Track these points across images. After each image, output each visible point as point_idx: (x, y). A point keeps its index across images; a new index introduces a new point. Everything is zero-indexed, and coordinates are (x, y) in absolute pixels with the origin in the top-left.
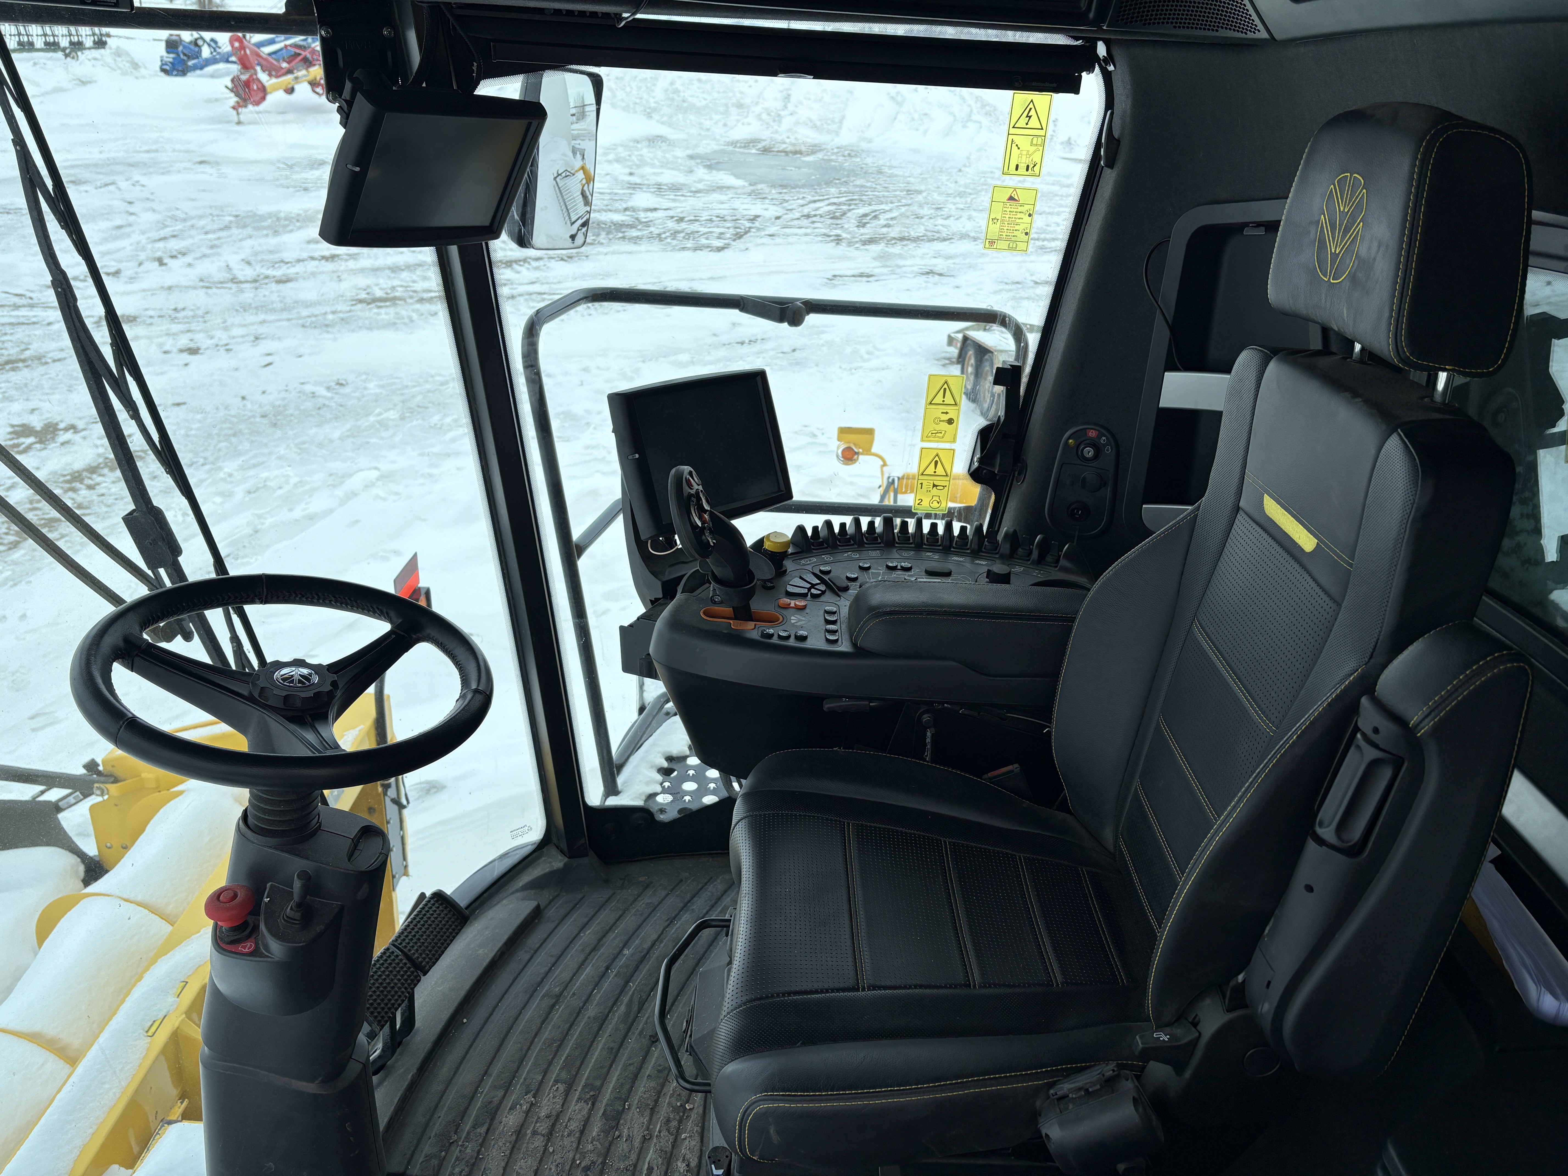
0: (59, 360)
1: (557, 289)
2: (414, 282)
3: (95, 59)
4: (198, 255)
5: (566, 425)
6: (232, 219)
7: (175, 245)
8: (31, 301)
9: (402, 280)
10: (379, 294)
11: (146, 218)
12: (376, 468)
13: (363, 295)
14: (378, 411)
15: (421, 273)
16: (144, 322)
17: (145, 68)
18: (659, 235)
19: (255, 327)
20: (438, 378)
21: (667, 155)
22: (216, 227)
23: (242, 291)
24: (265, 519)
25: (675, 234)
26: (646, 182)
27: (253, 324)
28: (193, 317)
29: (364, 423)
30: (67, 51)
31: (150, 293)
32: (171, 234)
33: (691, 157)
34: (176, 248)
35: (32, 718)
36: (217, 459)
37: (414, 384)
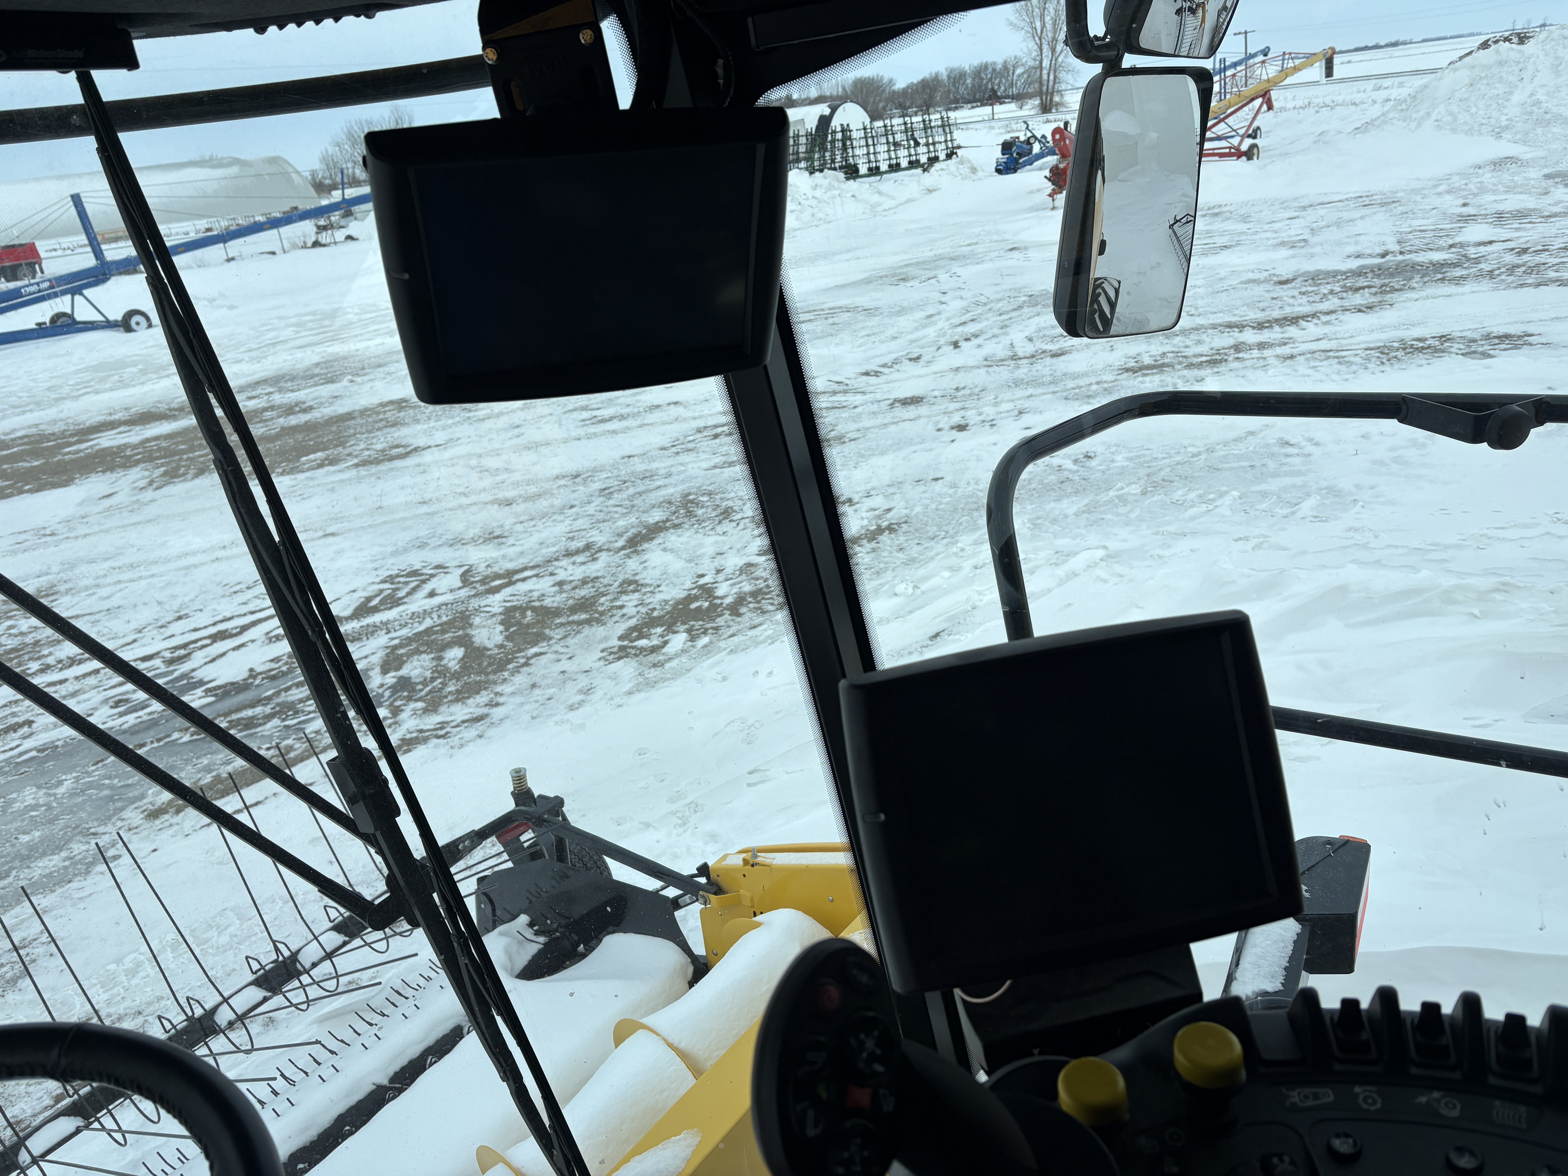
0: (854, 440)
1: (1347, 345)
2: (1186, 347)
3: (942, 169)
4: (990, 335)
5: (1327, 502)
6: (1026, 298)
7: (971, 328)
8: (846, 388)
9: (1174, 346)
10: (1147, 361)
11: (955, 305)
12: (1105, 547)
13: (1132, 364)
14: (1119, 485)
15: (1195, 338)
16: (928, 403)
17: (983, 171)
18: (1492, 271)
19: (1022, 401)
20: (1190, 449)
21: (1516, 178)
22: (1011, 307)
23: (1018, 367)
24: (985, 595)
25: (1512, 269)
26: (1483, 212)
27: (1020, 399)
28: (970, 395)
29: (1103, 498)
30: (926, 166)
31: (939, 375)
32: (970, 318)
33: (1548, 177)
34: (971, 331)
35: (750, 773)
36: (957, 533)
37: (1164, 455)
